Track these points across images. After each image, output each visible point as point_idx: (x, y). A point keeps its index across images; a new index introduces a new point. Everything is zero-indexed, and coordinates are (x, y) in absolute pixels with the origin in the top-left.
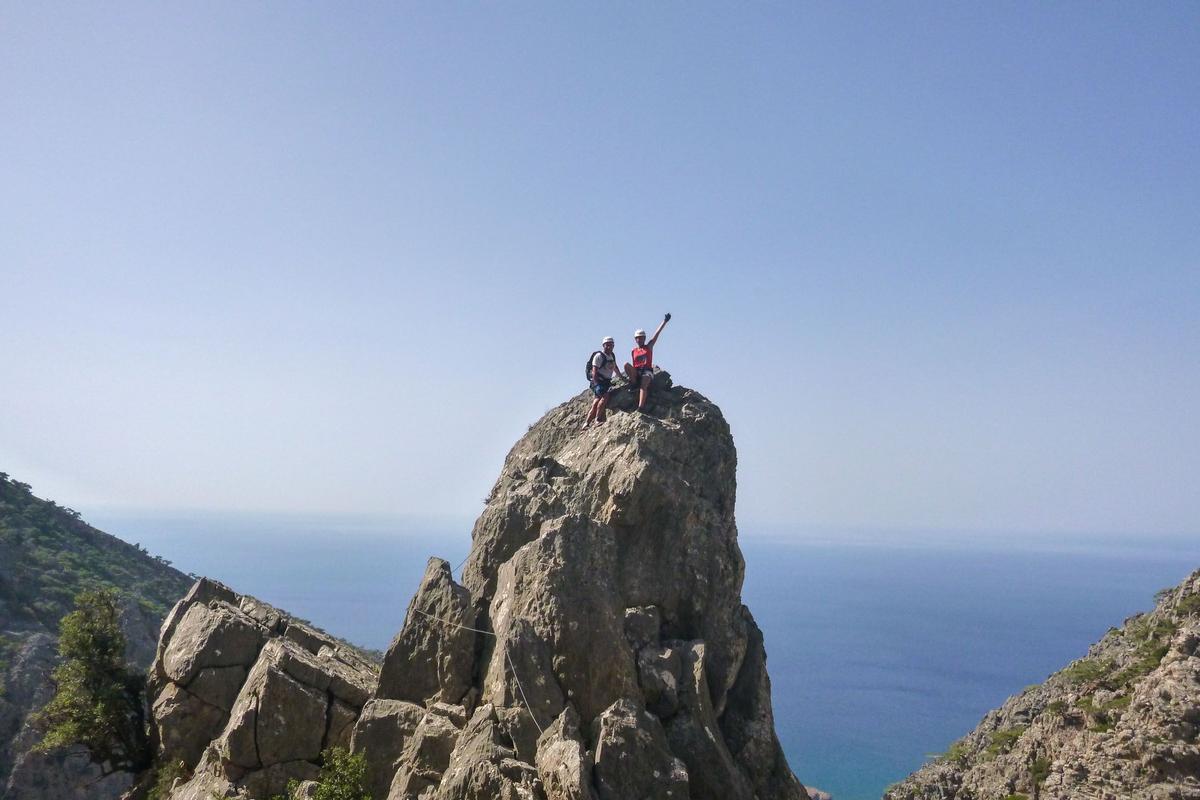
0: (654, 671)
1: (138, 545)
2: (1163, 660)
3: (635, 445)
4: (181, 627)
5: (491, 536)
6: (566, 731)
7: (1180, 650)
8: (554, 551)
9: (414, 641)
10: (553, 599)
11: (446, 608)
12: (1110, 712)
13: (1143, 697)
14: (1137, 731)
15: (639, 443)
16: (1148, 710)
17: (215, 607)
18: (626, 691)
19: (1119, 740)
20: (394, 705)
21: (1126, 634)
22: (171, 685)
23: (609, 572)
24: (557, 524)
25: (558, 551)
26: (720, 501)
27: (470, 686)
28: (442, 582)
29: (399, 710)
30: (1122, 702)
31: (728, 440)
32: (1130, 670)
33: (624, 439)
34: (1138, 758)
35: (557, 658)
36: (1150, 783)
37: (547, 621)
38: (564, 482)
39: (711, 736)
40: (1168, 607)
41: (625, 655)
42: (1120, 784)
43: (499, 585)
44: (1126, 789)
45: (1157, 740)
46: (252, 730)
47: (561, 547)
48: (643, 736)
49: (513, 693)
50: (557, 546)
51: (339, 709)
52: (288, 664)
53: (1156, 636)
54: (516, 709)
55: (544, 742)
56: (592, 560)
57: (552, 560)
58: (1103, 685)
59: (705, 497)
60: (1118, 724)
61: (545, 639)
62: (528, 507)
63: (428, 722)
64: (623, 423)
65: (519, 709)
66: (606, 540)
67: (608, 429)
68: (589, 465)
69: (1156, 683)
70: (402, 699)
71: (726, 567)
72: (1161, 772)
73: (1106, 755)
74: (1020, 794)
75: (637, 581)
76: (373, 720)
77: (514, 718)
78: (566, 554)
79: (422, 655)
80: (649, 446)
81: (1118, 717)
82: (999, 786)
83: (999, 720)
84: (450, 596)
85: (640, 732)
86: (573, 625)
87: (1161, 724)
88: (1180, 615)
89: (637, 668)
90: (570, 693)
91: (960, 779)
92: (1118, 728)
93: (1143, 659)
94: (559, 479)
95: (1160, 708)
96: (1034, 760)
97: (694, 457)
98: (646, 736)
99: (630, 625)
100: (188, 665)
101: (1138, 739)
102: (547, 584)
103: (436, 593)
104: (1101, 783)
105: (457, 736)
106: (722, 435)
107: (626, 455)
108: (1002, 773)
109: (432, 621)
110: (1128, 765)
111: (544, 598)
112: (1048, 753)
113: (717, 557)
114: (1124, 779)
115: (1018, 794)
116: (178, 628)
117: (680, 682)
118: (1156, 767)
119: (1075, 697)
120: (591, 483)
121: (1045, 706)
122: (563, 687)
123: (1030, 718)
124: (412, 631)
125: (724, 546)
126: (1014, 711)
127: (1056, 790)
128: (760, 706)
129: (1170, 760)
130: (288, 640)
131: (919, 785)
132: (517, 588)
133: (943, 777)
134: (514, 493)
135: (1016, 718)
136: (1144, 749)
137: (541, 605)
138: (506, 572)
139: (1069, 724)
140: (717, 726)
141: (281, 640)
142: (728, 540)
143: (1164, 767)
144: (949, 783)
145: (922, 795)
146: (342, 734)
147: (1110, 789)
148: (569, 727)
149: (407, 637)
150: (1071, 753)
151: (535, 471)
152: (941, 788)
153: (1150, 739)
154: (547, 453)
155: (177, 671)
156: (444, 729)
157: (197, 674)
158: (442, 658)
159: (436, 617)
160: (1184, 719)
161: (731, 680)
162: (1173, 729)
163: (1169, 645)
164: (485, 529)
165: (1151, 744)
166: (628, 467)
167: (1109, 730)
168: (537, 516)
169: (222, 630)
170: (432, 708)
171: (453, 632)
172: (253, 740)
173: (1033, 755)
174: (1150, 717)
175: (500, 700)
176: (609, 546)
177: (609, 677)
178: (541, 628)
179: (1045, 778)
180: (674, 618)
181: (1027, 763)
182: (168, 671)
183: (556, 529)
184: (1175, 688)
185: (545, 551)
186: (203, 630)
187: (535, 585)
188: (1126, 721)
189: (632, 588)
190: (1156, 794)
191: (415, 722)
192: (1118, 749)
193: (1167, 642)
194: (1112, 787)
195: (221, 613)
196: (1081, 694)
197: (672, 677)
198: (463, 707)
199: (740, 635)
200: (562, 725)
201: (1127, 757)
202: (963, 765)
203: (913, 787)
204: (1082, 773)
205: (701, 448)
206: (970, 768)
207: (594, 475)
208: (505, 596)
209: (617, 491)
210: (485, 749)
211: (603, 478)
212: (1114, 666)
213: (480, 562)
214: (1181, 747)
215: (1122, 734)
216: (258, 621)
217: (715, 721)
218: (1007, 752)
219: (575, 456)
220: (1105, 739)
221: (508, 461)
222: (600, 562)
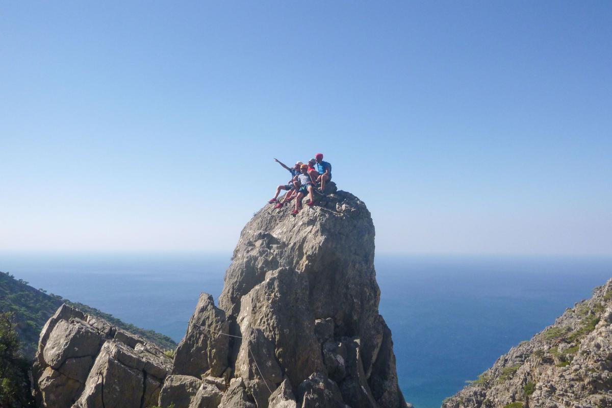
0: (332, 355)
1: (8, 273)
2: (597, 326)
3: (319, 226)
4: (53, 334)
5: (236, 280)
6: (285, 393)
7: (606, 320)
8: (274, 289)
9: (193, 341)
10: (274, 317)
11: (212, 323)
12: (567, 355)
13: (586, 347)
14: (583, 366)
15: (321, 225)
16: (588, 354)
17: (73, 322)
18: (317, 367)
19: (572, 371)
20: (183, 378)
21: (576, 311)
22: (48, 368)
23: (305, 300)
24: (276, 273)
25: (276, 289)
26: (365, 257)
27: (227, 366)
28: (209, 307)
29: (186, 381)
30: (574, 349)
31: (370, 221)
32: (578, 331)
33: (311, 222)
34: (583, 381)
35: (278, 350)
36: (589, 394)
37: (271, 329)
38: (277, 248)
39: (365, 391)
40: (599, 297)
41: (316, 347)
42: (573, 395)
43: (242, 308)
44: (576, 398)
45: (593, 370)
46: (101, 395)
47: (278, 287)
48: (328, 393)
49: (254, 371)
50: (276, 286)
51: (150, 380)
52: (120, 356)
53: (593, 313)
54: (256, 380)
55: (273, 399)
56: (296, 294)
57: (273, 294)
58: (564, 340)
59: (358, 255)
60: (572, 362)
61: (270, 340)
62: (257, 262)
63: (205, 388)
64: (310, 213)
65: (257, 380)
66: (303, 282)
67: (301, 217)
68: (291, 238)
69: (593, 339)
70: (188, 375)
71: (370, 294)
72: (595, 388)
73: (566, 380)
74: (518, 402)
75: (320, 304)
76: (171, 387)
77: (254, 385)
78: (280, 291)
79: (199, 349)
80: (326, 227)
81: (572, 358)
82: (506, 397)
83: (506, 360)
84: (214, 315)
85: (326, 391)
86: (286, 331)
87: (595, 362)
88: (605, 301)
89: (323, 353)
90: (286, 370)
91: (485, 394)
92: (572, 364)
93: (585, 325)
94: (275, 246)
95: (595, 353)
96: (526, 383)
97: (351, 232)
98: (330, 393)
99: (318, 329)
100: (59, 357)
101: (583, 370)
102: (271, 308)
103: (206, 314)
104: (563, 395)
105: (222, 396)
106: (366, 219)
107: (313, 232)
108: (508, 390)
109: (204, 330)
110: (577, 385)
111: (269, 316)
112: (534, 379)
113: (365, 289)
114: (575, 393)
115: (517, 402)
116: (51, 335)
117: (346, 361)
118: (592, 385)
119: (548, 347)
120: (293, 248)
121: (531, 352)
122: (282, 367)
123: (523, 359)
124: (192, 336)
125: (368, 282)
126: (514, 356)
127: (538, 399)
128: (391, 372)
129: (600, 381)
130: (118, 341)
131: (462, 398)
132: (253, 310)
133: (475, 393)
134: (249, 254)
135: (515, 360)
136: (586, 375)
137: (268, 320)
138: (246, 301)
139: (545, 362)
140: (367, 384)
141: (114, 342)
142: (371, 279)
143: (597, 385)
144: (479, 397)
145: (464, 404)
146: (153, 395)
147: (567, 398)
148: (287, 390)
149: (189, 339)
150: (546, 378)
151: (260, 242)
152: (474, 400)
153: (589, 370)
154: (266, 230)
155: (52, 360)
156: (213, 392)
157: (65, 361)
158: (210, 351)
159: (206, 328)
160: (608, 359)
161: (374, 358)
162: (602, 364)
163: (600, 318)
164: (232, 275)
165: (590, 373)
166: (315, 239)
167: (567, 366)
168: (262, 268)
169: (78, 336)
170: (206, 380)
171: (217, 336)
172: (101, 400)
173: (525, 380)
174: (590, 358)
175: (246, 376)
176: (306, 286)
177: (307, 361)
178: (268, 333)
179: (532, 393)
180: (341, 324)
181: (522, 384)
182: (47, 361)
183: (275, 276)
184: (603, 341)
185: (269, 289)
186: (66, 336)
187: (264, 309)
188: (576, 360)
189: (317, 308)
190: (593, 400)
191: (196, 388)
192: (572, 376)
193: (598, 316)
194: (568, 397)
195: (77, 326)
196: (551, 346)
197: (342, 359)
198: (223, 379)
199: (378, 332)
200: (283, 389)
201: (577, 380)
202: (486, 386)
203: (459, 399)
204: (553, 389)
205: (355, 226)
206: (490, 388)
207: (295, 244)
208: (246, 314)
209: (309, 253)
210: (239, 404)
211: (300, 246)
212: (569, 329)
213: (230, 294)
214: (606, 374)
215: (574, 368)
216: (98, 330)
217: (366, 381)
218: (511, 379)
219: (282, 232)
220: (565, 371)
221: (243, 234)
222: (301, 295)
